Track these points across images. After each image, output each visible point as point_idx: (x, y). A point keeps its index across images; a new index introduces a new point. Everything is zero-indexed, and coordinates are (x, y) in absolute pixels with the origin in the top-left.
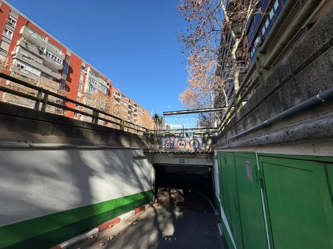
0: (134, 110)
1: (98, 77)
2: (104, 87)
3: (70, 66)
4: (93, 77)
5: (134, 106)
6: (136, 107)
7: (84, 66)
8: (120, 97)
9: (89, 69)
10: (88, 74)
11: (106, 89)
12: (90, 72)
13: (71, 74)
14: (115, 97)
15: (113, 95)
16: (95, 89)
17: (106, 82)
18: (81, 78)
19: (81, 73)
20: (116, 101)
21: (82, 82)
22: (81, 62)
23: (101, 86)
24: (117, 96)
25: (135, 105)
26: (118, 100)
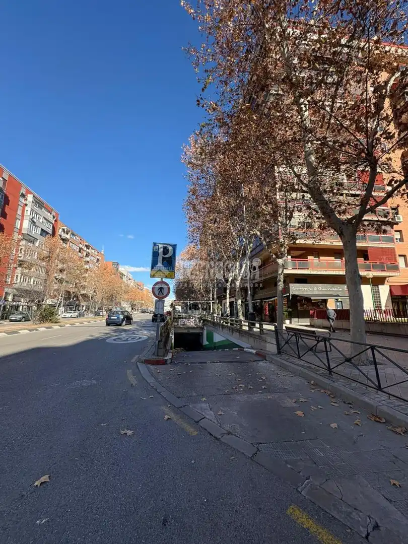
0: (85, 254)
1: (41, 209)
2: (49, 223)
3: (6, 195)
4: (36, 209)
5: (85, 249)
6: (88, 250)
7: (24, 193)
8: (68, 237)
9: (30, 198)
10: (30, 205)
11: (52, 225)
12: (33, 202)
13: (7, 206)
14: (61, 236)
15: (60, 233)
16: (38, 227)
17: (51, 214)
18: (19, 212)
19: (20, 203)
20: (62, 241)
21: (20, 218)
22: (20, 186)
23: (45, 221)
24: (64, 236)
25: (88, 247)
26: (65, 240)
